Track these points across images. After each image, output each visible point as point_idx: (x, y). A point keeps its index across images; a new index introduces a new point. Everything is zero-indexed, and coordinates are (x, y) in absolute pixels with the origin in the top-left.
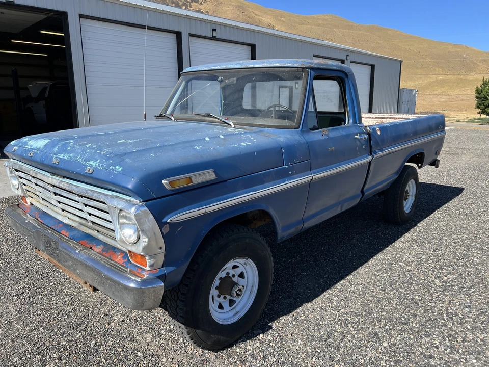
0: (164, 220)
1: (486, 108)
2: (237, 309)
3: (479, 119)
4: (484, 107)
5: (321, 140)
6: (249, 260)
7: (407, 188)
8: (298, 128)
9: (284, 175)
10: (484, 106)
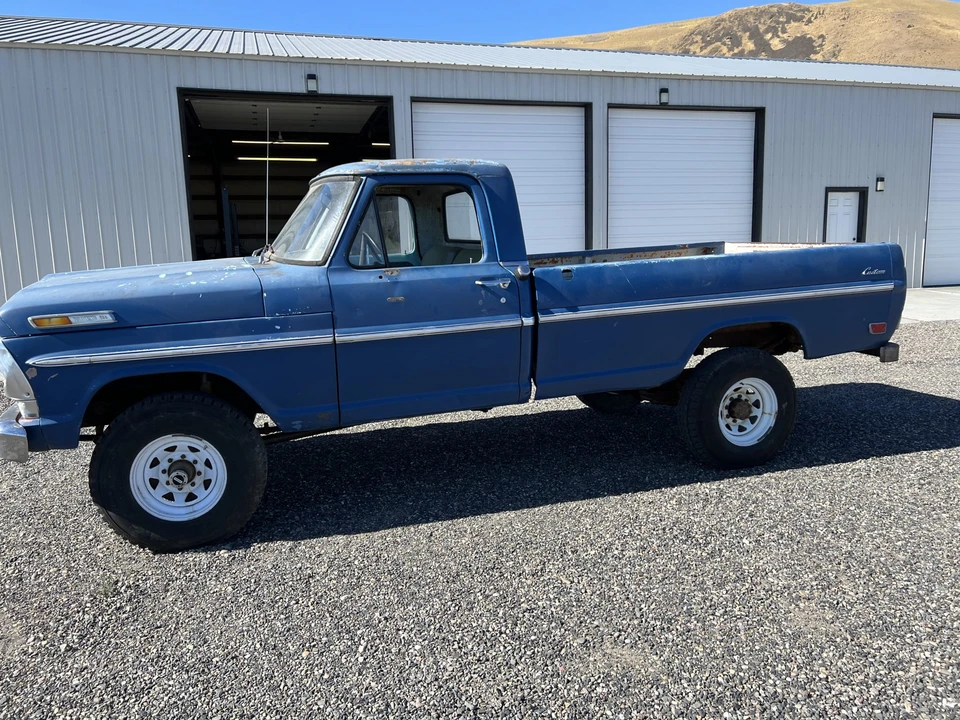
6: (206, 442)
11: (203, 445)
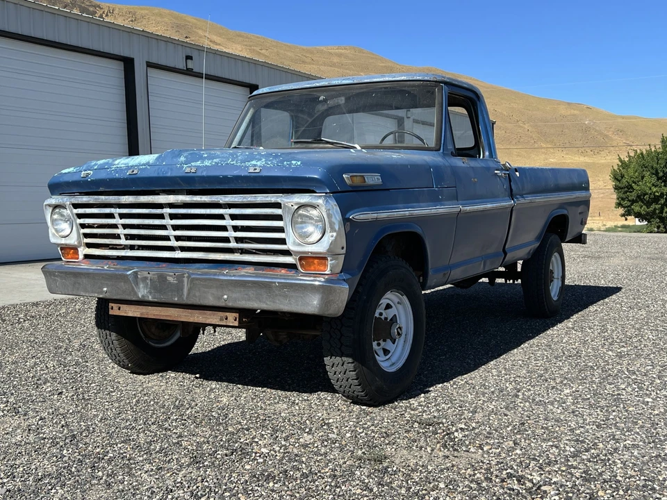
0: (347, 216)
1: (632, 204)
2: (394, 359)
3: (623, 227)
4: (629, 204)
5: (461, 167)
6: (405, 297)
7: (551, 268)
8: (439, 150)
9: (435, 199)
10: (629, 200)
11: (396, 300)
